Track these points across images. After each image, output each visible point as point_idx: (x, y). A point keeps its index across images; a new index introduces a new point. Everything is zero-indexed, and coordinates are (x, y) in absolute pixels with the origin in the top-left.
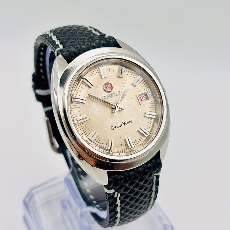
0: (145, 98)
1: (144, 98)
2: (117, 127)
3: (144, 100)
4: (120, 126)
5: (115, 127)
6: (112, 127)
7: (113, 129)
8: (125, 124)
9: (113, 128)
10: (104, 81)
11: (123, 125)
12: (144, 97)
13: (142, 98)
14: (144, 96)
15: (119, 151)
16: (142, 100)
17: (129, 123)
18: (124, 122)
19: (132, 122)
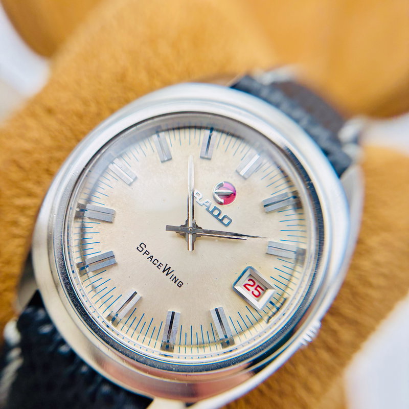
0: (256, 293)
1: (256, 289)
2: (149, 256)
3: (249, 290)
4: (155, 262)
5: (147, 253)
6: (143, 246)
7: (141, 249)
8: (167, 270)
9: (142, 248)
10: (232, 178)
11: (162, 268)
12: (258, 289)
13: (251, 283)
14: (258, 286)
15: (98, 290)
16: (247, 286)
17: (172, 280)
18: (170, 268)
19: (180, 285)
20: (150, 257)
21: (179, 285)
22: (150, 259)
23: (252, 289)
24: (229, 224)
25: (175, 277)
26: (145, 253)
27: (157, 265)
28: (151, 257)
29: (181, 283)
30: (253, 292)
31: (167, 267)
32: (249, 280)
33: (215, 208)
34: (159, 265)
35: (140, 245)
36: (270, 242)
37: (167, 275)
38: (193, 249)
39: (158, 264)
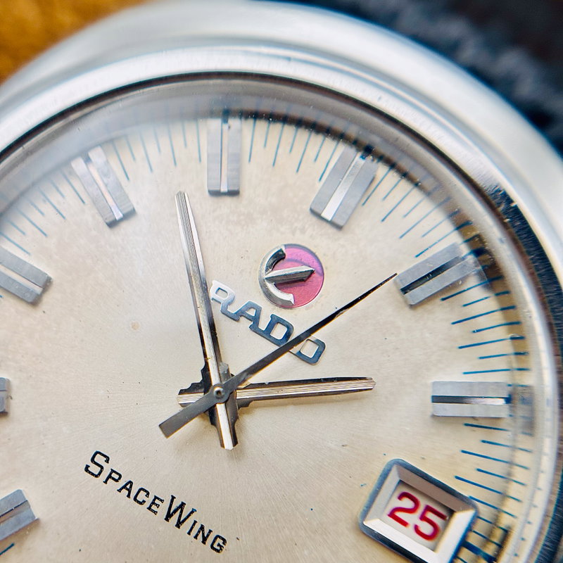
0: (426, 528)
1: (423, 518)
2: (122, 483)
3: (404, 523)
4: (142, 496)
5: (114, 476)
6: (99, 459)
7: (95, 469)
8: (177, 513)
9: (97, 465)
10: (303, 231)
11: (163, 510)
12: (430, 515)
13: (407, 503)
14: (428, 509)
16: (399, 514)
17: (196, 537)
18: (183, 504)
19: (218, 545)
20: (124, 487)
21: (215, 546)
22: (125, 492)
23: (413, 519)
24: (318, 355)
25: (202, 528)
26: (110, 477)
27: (147, 505)
28: (128, 486)
29: (219, 541)
30: (416, 528)
31: (176, 504)
32: (400, 497)
33: (275, 321)
34: (153, 503)
35: (93, 460)
36: (434, 383)
37: (179, 525)
38: (235, 442)
39: (149, 500)
